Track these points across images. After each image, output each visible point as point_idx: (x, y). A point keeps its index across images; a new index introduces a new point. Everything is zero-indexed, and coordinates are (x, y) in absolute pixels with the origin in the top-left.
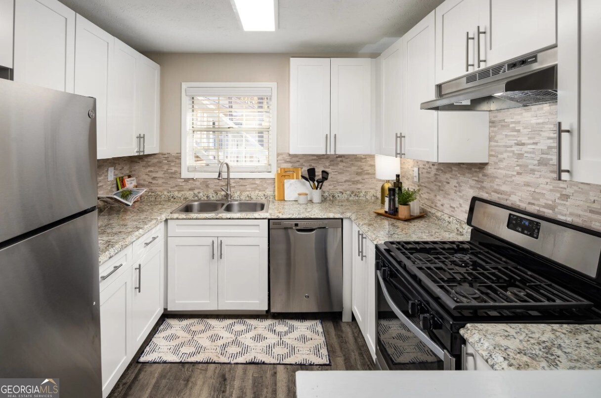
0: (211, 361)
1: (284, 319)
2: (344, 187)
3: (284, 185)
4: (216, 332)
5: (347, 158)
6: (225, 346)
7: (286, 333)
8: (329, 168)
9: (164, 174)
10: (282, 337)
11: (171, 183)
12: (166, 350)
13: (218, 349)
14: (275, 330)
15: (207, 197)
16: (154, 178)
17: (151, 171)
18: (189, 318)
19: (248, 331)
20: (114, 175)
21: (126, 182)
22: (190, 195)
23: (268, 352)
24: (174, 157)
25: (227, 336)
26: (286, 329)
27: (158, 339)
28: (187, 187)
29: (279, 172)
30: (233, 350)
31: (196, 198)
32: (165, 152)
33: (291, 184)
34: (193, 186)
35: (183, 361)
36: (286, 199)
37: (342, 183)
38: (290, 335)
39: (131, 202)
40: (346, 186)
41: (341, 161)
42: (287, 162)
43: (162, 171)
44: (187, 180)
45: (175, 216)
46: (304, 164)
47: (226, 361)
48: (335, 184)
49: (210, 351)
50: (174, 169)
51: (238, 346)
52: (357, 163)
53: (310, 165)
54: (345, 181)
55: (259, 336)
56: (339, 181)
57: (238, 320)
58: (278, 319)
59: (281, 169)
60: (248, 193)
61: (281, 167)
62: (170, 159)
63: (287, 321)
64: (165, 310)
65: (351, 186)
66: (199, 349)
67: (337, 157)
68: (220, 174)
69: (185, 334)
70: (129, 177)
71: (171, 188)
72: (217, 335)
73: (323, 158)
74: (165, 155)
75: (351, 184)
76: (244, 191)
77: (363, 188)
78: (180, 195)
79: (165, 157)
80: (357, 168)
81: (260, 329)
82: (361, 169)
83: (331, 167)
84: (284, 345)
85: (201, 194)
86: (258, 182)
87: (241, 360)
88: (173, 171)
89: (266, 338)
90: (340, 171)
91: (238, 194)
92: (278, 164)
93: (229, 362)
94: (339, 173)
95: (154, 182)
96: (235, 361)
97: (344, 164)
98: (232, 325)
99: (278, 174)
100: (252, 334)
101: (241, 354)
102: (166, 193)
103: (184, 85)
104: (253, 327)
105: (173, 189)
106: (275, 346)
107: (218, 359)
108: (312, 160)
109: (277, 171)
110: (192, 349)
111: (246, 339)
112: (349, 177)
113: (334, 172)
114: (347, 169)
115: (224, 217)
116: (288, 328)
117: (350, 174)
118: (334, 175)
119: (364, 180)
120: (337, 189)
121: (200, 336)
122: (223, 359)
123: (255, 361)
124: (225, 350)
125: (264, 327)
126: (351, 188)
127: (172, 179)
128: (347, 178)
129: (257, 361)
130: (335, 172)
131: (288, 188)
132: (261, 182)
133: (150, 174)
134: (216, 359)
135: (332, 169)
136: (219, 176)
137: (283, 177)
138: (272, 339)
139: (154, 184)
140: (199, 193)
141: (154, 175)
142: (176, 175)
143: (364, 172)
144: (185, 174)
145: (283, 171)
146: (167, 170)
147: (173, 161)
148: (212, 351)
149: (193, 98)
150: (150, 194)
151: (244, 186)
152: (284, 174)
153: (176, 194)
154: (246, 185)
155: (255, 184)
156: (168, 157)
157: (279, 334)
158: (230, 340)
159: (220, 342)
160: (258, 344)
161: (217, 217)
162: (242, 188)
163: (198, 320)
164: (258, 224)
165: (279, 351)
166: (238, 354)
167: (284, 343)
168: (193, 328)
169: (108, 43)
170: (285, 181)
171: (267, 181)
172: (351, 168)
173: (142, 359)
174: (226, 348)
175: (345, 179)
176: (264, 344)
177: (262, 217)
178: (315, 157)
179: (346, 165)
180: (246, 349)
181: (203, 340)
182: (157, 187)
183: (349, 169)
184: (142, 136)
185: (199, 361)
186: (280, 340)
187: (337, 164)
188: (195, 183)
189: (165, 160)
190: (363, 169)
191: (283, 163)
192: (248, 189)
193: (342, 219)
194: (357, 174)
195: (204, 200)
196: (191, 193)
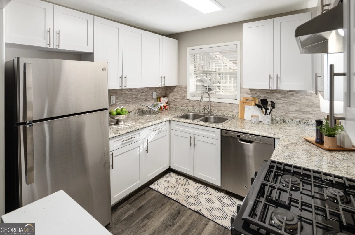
0: (178, 201)
1: (232, 196)
2: (294, 115)
3: (244, 109)
4: (189, 188)
5: (298, 93)
6: (189, 197)
7: (228, 205)
8: (281, 100)
9: (180, 96)
10: (223, 207)
11: (183, 102)
12: (162, 187)
13: (185, 197)
14: (222, 201)
15: (200, 111)
16: (175, 98)
17: (174, 95)
18: (181, 176)
19: (206, 194)
20: (156, 96)
21: (161, 100)
22: (191, 109)
23: (210, 211)
24: (184, 88)
25: (193, 192)
26: (230, 203)
27: (162, 180)
28: (190, 104)
29: (242, 100)
30: (192, 200)
31: (194, 111)
32: (180, 85)
33: (249, 109)
34: (193, 104)
35: (166, 195)
36: (245, 118)
37: (293, 112)
38: (229, 208)
39: (156, 109)
40: (296, 115)
41: (291, 95)
42: (248, 94)
43: (179, 95)
44: (190, 101)
45: (174, 119)
46: (260, 96)
47: (185, 205)
48: (286, 112)
49: (181, 196)
50: (184, 94)
51: (195, 200)
52: (307, 97)
53: (265, 97)
54: (296, 111)
55: (210, 200)
56: (289, 110)
57: (204, 186)
58: (228, 195)
59: (243, 98)
60: (222, 111)
61: (244, 97)
62: (182, 89)
63: (233, 198)
64: (170, 167)
65: (301, 116)
66: (176, 193)
67: (288, 92)
68: (201, 98)
69: (174, 183)
70: (165, 97)
71: (183, 104)
72: (189, 189)
73: (275, 92)
74: (180, 86)
75: (301, 113)
76: (219, 110)
77: (313, 118)
78: (186, 109)
79: (180, 88)
80: (307, 101)
81: (213, 196)
82: (311, 102)
83: (283, 99)
84: (222, 211)
85: (196, 109)
86: (228, 105)
87: (192, 208)
88: (183, 95)
89: (214, 203)
90: (291, 103)
91: (216, 112)
92: (241, 94)
93: (186, 206)
94: (289, 104)
95: (175, 100)
96: (189, 207)
97: (295, 97)
98: (199, 187)
99: (241, 101)
100: (207, 197)
101: (194, 204)
102: (180, 107)
103: (189, 49)
104: (211, 193)
105: (183, 105)
106: (216, 209)
107: (181, 202)
108: (267, 93)
109: (241, 99)
110: (173, 191)
111: (202, 199)
112: (300, 108)
113: (285, 103)
114: (298, 101)
115: (196, 123)
116: (231, 203)
117: (300, 106)
118: (285, 105)
119: (314, 111)
120: (288, 116)
121: (181, 186)
122: (184, 203)
123: (199, 212)
124: (188, 199)
125: (217, 196)
126: (302, 117)
127: (183, 100)
128: (298, 109)
129: (200, 213)
130: (287, 103)
131: (247, 111)
132: (230, 105)
133: (174, 96)
134: (180, 201)
135: (283, 100)
136: (201, 100)
137: (244, 103)
138: (217, 204)
139: (175, 102)
140: (195, 108)
141: (175, 97)
142: (184, 97)
143: (315, 105)
144: (189, 97)
145: (244, 100)
146: (181, 94)
147: (184, 90)
148: (182, 196)
149: (195, 55)
150: (173, 106)
151: (220, 107)
152: (245, 102)
153: (185, 108)
154: (221, 107)
155: (226, 106)
156: (181, 88)
157: (224, 204)
158: (193, 195)
159: (188, 194)
160: (207, 204)
161: (193, 123)
162: (219, 108)
163: (184, 178)
164: (215, 131)
165: (217, 213)
166: (193, 204)
167: (223, 210)
168: (180, 181)
169: (142, 34)
170: (245, 106)
171: (234, 105)
172: (301, 101)
173: (151, 186)
174: (189, 198)
175: (295, 109)
176: (210, 205)
177: (217, 127)
178: (269, 91)
179: (297, 98)
180: (199, 203)
181: (181, 190)
182: (177, 103)
183: (299, 102)
184: (163, 77)
185: (172, 198)
186: (221, 207)
187: (288, 98)
188: (194, 103)
189: (180, 89)
190: (313, 102)
191: (245, 94)
192: (222, 109)
193: (274, 139)
194: (307, 106)
195: (198, 113)
196: (192, 108)
